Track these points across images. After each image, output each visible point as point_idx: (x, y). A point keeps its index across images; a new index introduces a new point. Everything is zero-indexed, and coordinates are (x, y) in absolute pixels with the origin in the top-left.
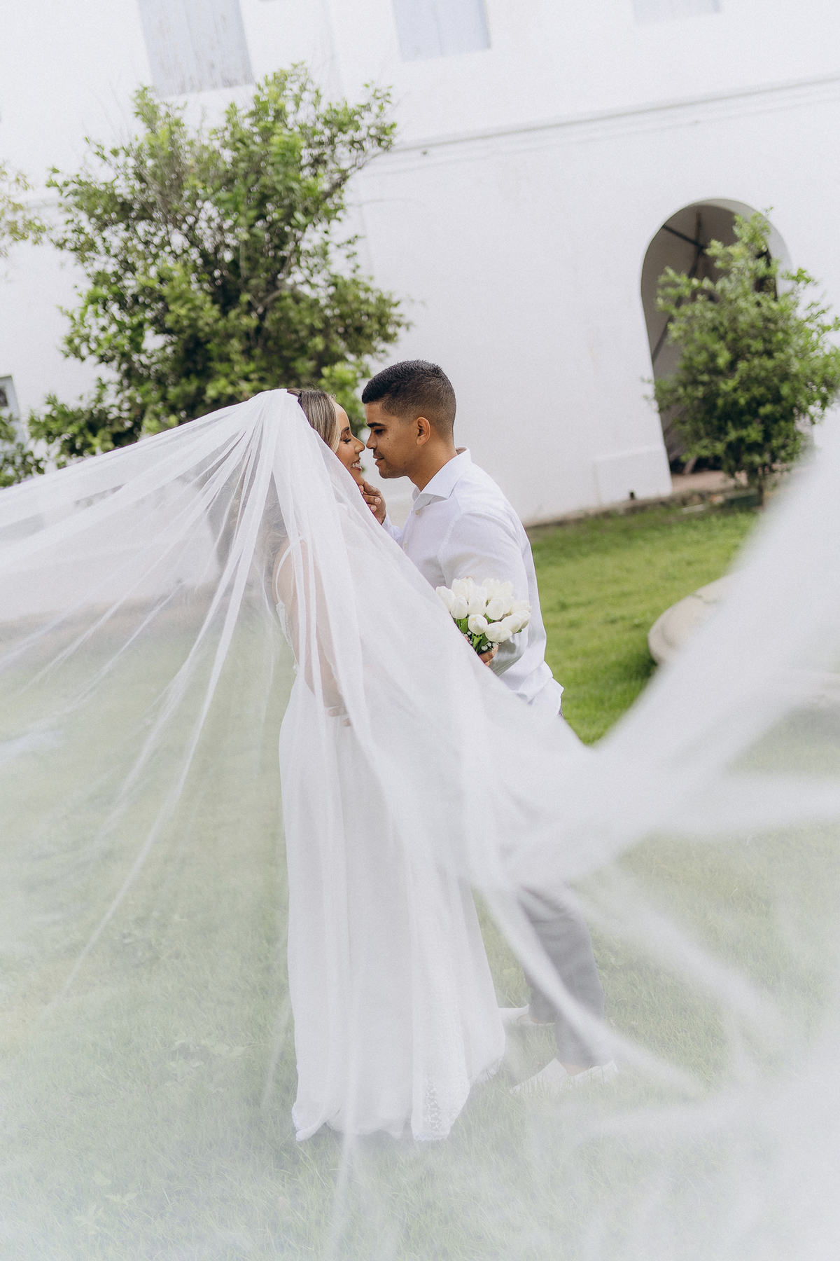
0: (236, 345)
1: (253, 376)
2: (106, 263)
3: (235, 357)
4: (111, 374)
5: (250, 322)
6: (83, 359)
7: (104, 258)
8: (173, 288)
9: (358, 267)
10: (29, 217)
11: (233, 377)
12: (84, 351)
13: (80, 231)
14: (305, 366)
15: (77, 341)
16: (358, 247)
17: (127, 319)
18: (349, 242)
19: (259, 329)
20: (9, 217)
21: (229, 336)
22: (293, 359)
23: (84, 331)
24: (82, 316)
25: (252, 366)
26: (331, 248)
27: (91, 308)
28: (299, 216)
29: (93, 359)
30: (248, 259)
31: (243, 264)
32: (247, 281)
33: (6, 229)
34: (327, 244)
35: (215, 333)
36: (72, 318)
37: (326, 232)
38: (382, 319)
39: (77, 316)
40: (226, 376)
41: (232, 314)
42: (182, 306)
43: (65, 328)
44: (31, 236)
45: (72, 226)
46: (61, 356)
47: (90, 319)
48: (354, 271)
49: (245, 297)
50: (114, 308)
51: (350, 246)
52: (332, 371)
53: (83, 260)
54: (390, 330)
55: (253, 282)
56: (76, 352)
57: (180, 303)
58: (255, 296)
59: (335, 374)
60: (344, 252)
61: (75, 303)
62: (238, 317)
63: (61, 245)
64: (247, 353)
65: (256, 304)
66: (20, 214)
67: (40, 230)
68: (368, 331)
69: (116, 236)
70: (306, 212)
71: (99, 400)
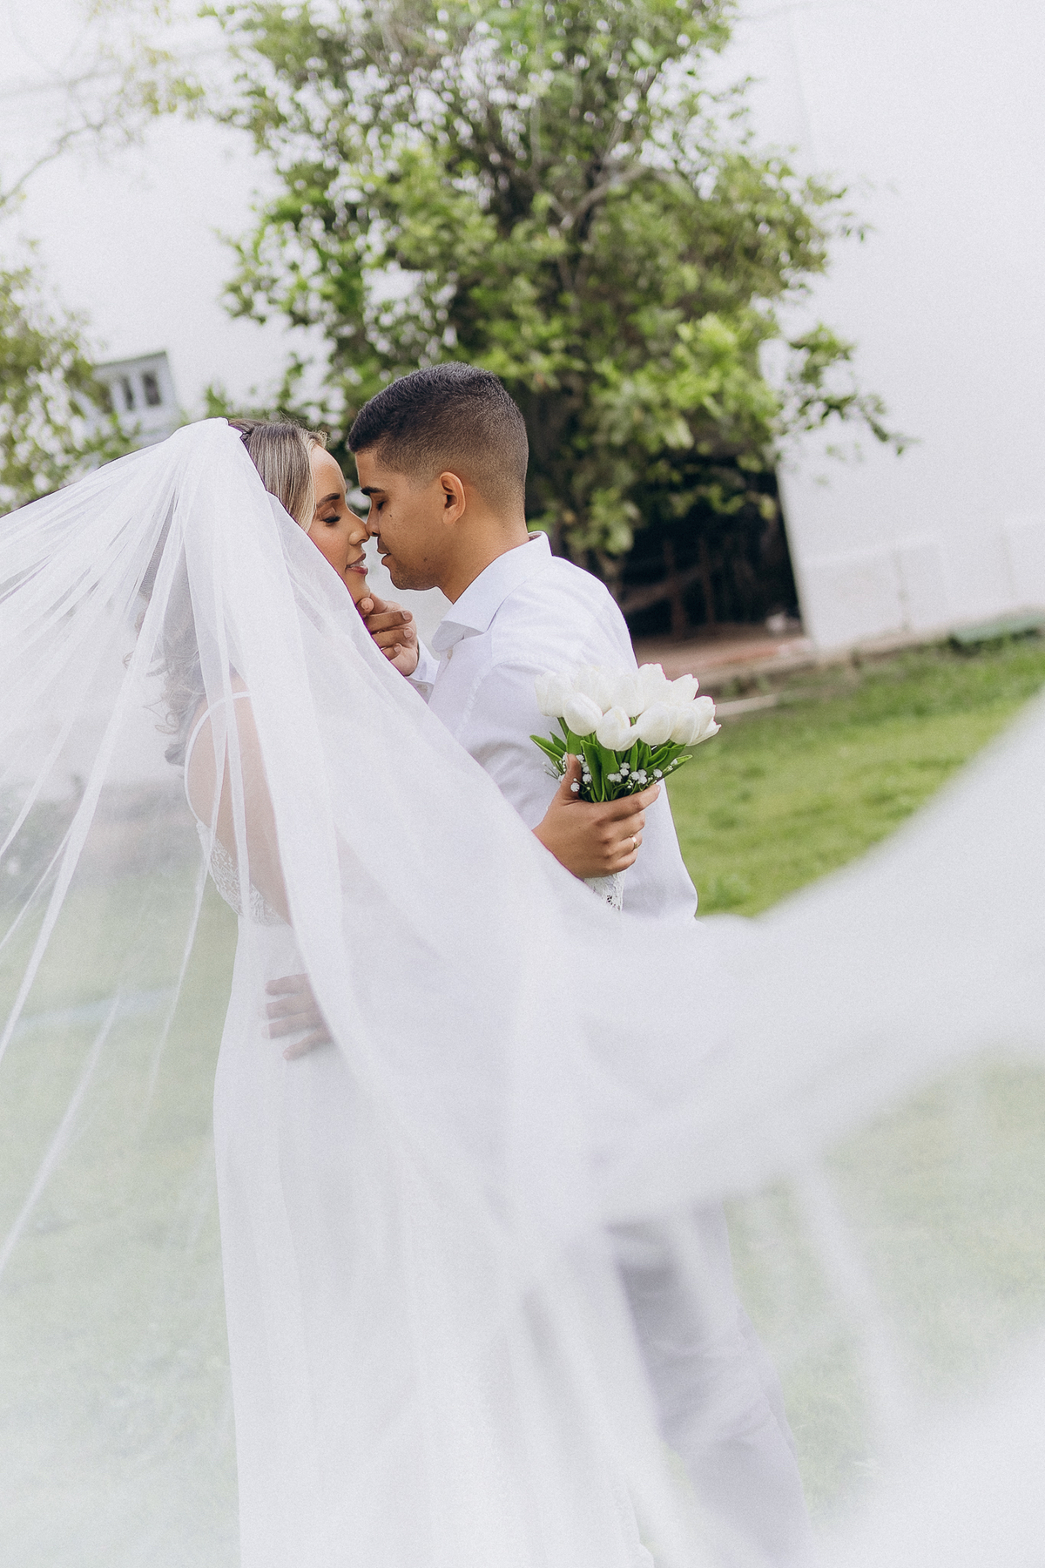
0: (524, 289)
1: (557, 344)
2: (307, 148)
3: (521, 310)
4: (315, 345)
5: (552, 243)
6: (262, 320)
7: (302, 139)
8: (410, 188)
9: (750, 134)
10: (177, 71)
11: (518, 347)
12: (260, 303)
13: (260, 93)
14: (654, 320)
15: (246, 290)
16: (752, 98)
17: (334, 247)
18: (735, 90)
19: (575, 258)
20: (144, 75)
21: (513, 272)
22: (634, 309)
23: (262, 271)
24: (256, 245)
25: (556, 325)
26: (703, 102)
27: (271, 230)
28: (642, 47)
29: (280, 321)
30: (549, 130)
31: (537, 140)
32: (544, 169)
33: (139, 98)
34: (695, 96)
35: (486, 269)
36: (239, 248)
37: (690, 73)
38: (796, 232)
39: (247, 246)
40: (507, 344)
41: (520, 231)
42: (425, 222)
43: (227, 268)
44: (183, 107)
45: (245, 86)
46: (223, 317)
47: (269, 251)
48: (744, 142)
49: (543, 201)
50: (316, 227)
51: (736, 97)
52: (697, 329)
53: (262, 143)
54: (814, 248)
55: (557, 172)
56: (247, 307)
57: (422, 215)
58: (559, 198)
59: (703, 337)
60: (724, 109)
61: (244, 223)
62: (530, 236)
63: (227, 119)
64: (549, 303)
65: (561, 210)
66: (162, 67)
67: (192, 95)
68: (767, 253)
69: (317, 100)
70: (656, 39)
71: (286, 394)
